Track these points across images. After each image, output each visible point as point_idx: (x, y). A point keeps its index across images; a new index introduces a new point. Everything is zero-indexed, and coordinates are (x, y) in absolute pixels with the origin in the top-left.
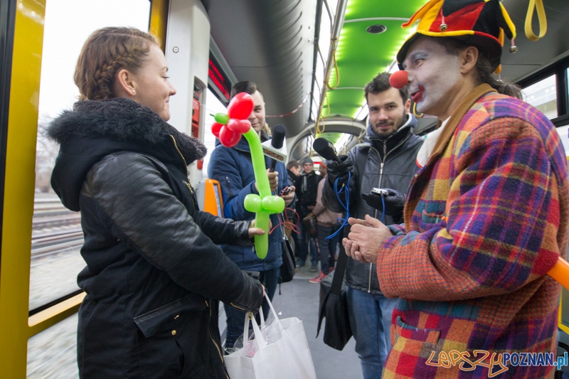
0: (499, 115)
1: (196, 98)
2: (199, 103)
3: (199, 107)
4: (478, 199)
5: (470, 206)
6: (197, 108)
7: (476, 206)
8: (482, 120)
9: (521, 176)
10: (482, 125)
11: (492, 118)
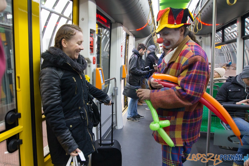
0: (196, 54)
1: (91, 36)
2: (93, 38)
3: (93, 39)
4: (191, 81)
5: (189, 82)
6: (92, 40)
7: (191, 83)
8: (191, 55)
9: (201, 74)
10: (191, 57)
11: (194, 55)
